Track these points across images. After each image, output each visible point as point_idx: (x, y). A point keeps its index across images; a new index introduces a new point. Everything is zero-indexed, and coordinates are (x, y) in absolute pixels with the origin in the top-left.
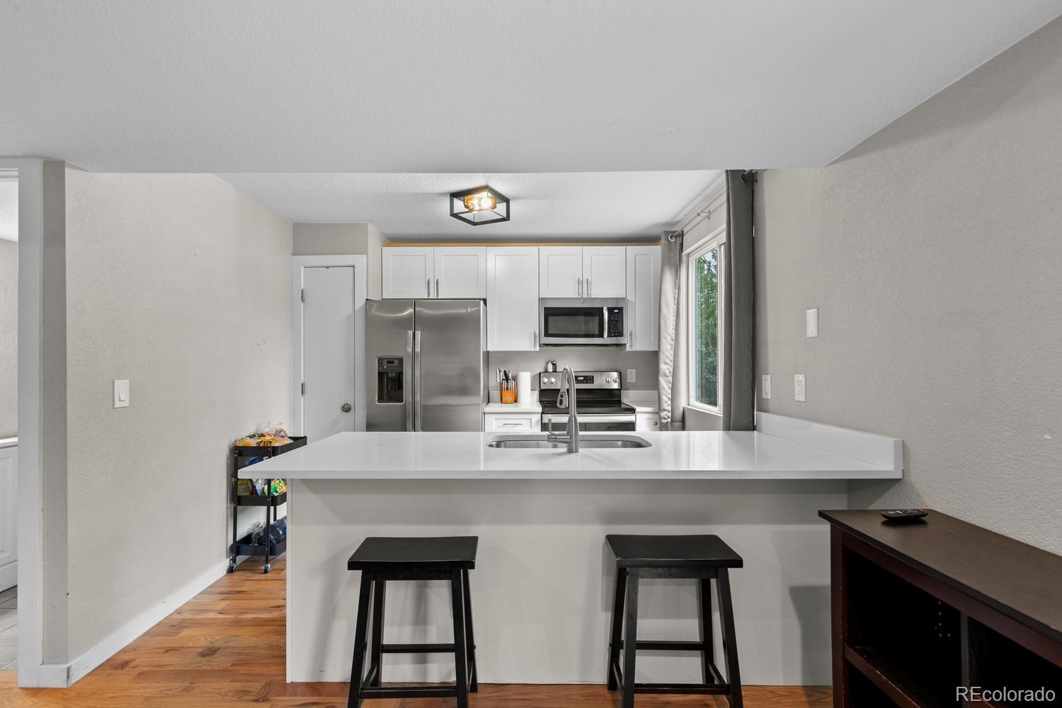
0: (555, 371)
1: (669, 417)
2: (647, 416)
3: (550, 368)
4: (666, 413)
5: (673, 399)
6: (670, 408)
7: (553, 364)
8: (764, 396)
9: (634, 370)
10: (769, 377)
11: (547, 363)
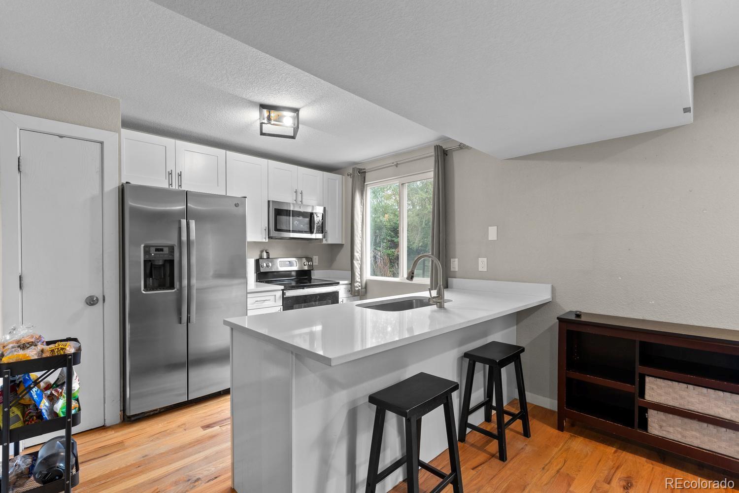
0: (268, 258)
1: (359, 286)
2: (344, 286)
3: (265, 255)
4: (358, 283)
5: (361, 275)
6: (359, 280)
7: (267, 253)
8: (452, 269)
9: (317, 257)
10: (457, 260)
11: (262, 252)
